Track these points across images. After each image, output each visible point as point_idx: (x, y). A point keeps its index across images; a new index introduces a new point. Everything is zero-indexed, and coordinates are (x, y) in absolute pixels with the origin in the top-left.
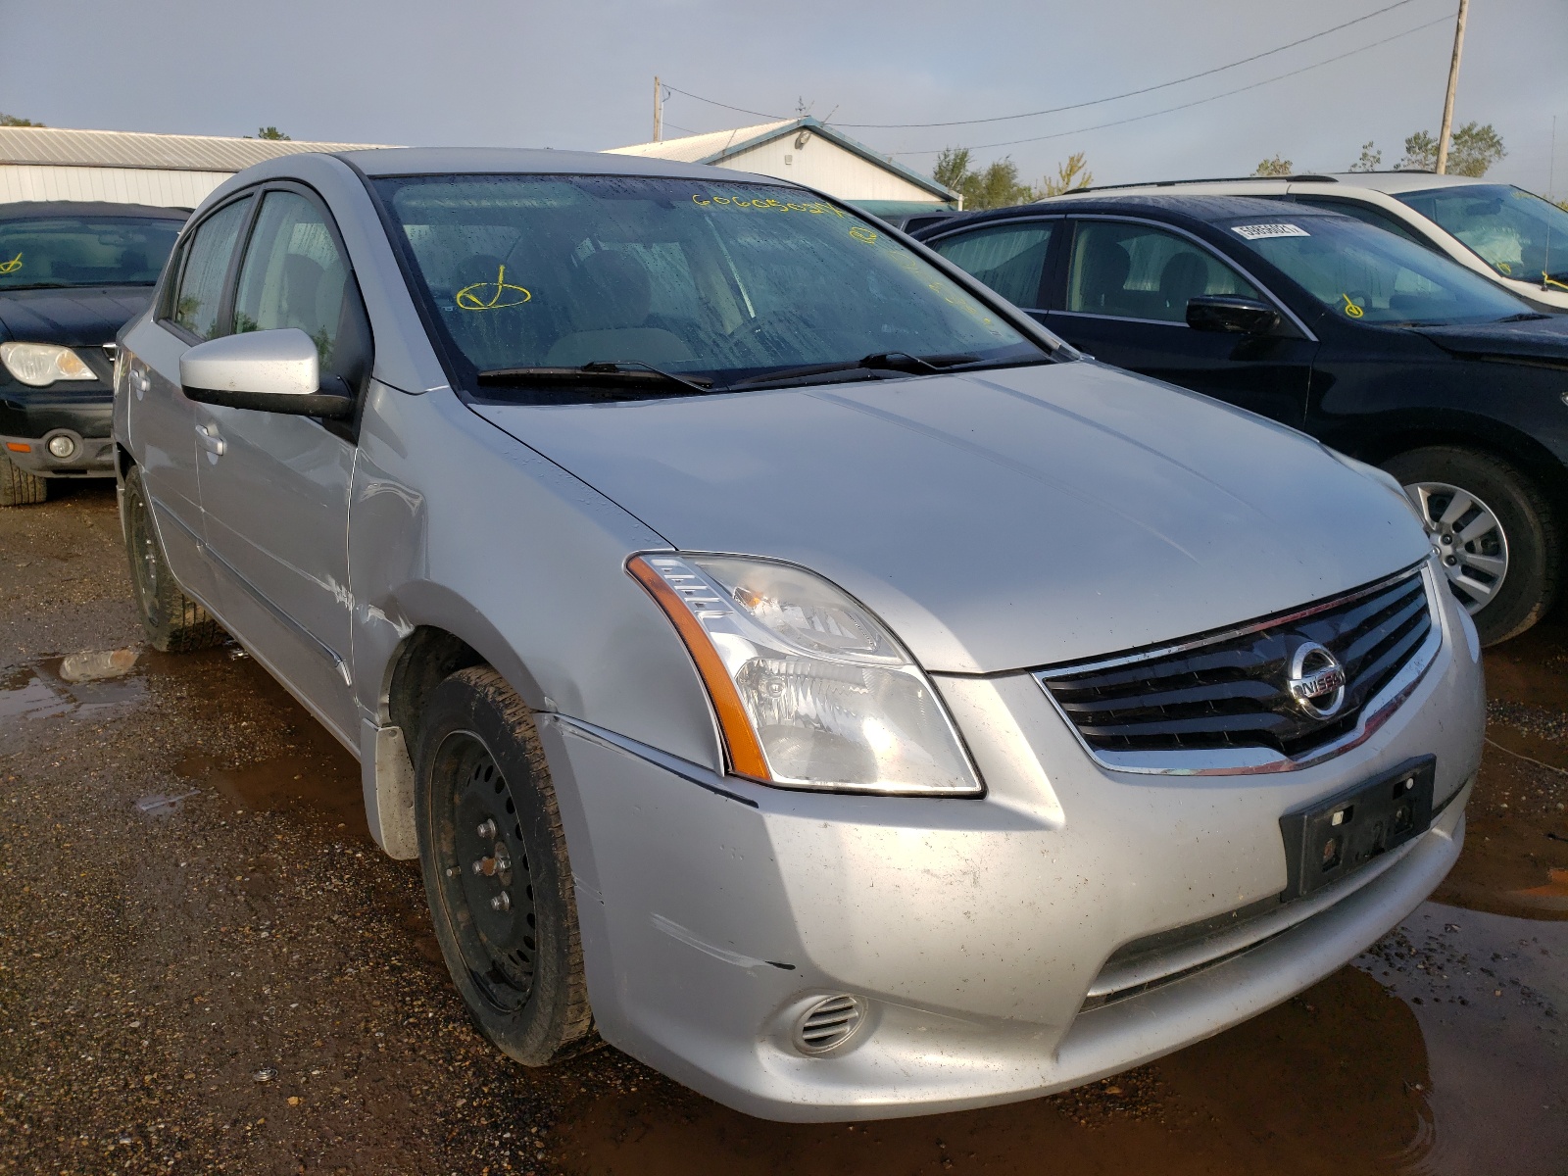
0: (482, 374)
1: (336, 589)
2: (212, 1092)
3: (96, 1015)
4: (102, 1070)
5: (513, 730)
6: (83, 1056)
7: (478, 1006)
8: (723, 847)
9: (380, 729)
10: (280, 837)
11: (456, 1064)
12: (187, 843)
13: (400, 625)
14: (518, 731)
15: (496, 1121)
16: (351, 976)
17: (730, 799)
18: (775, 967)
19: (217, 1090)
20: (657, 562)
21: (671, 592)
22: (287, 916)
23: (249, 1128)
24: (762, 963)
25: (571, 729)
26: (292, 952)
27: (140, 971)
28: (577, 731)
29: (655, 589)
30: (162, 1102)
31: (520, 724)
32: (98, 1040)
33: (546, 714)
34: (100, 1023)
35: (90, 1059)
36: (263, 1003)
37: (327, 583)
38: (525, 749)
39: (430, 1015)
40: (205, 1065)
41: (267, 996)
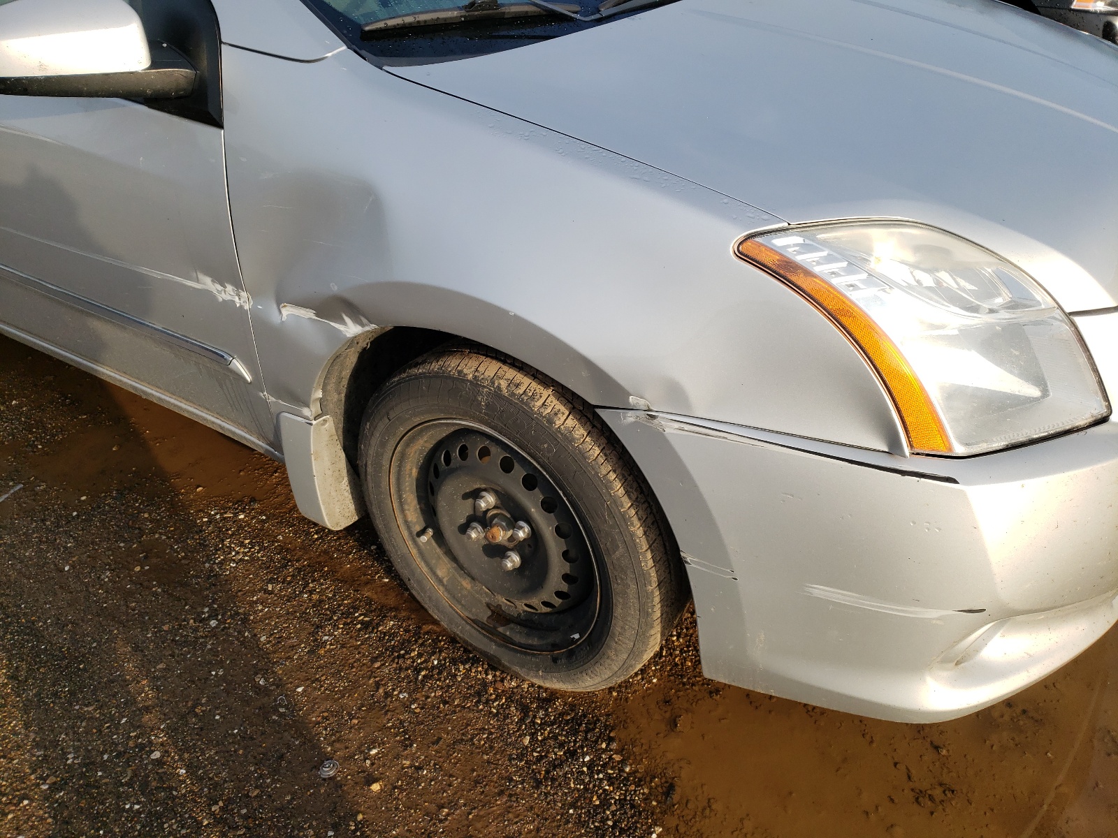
0: (367, 28)
1: (214, 288)
2: (289, 802)
3: (106, 757)
4: (159, 816)
5: (551, 422)
6: (127, 807)
7: (492, 649)
8: (914, 523)
9: (314, 422)
10: (146, 515)
11: (495, 704)
12: (52, 544)
13: (343, 323)
14: (558, 422)
15: (568, 749)
16: (331, 644)
17: (922, 479)
18: (965, 613)
19: (293, 799)
20: (779, 242)
21: (808, 273)
22: (220, 597)
23: (353, 828)
24: (950, 612)
25: (677, 425)
26: (255, 635)
27: (114, 696)
28: (687, 427)
29: (783, 272)
30: (248, 828)
31: (556, 414)
32: (130, 784)
33: (630, 413)
34: (116, 765)
35: (137, 807)
36: (269, 696)
37: (198, 281)
38: (573, 440)
39: (436, 662)
40: (261, 776)
41: (265, 687)
